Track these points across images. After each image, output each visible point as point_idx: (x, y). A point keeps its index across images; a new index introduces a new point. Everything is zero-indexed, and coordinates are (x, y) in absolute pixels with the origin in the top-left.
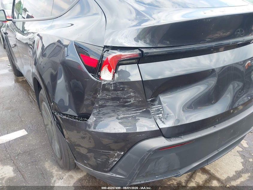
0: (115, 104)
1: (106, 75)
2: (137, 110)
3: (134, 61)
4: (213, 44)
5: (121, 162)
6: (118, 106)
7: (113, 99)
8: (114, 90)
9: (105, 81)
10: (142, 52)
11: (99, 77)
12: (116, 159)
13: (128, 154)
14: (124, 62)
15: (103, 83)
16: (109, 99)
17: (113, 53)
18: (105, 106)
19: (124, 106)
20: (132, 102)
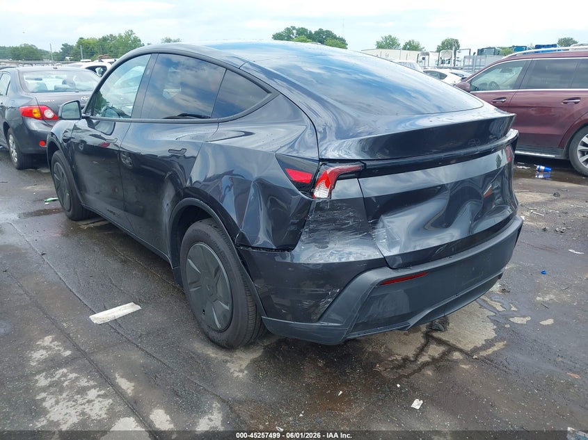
0: (330, 228)
1: (321, 193)
2: (356, 234)
3: (354, 175)
4: (442, 155)
5: (335, 303)
6: (334, 230)
7: (327, 221)
8: (330, 210)
9: (319, 198)
10: (365, 164)
11: (312, 194)
12: (329, 300)
13: (346, 291)
14: (342, 176)
15: (317, 201)
16: (323, 221)
17: (331, 166)
18: (318, 230)
19: (340, 230)
20: (351, 224)
